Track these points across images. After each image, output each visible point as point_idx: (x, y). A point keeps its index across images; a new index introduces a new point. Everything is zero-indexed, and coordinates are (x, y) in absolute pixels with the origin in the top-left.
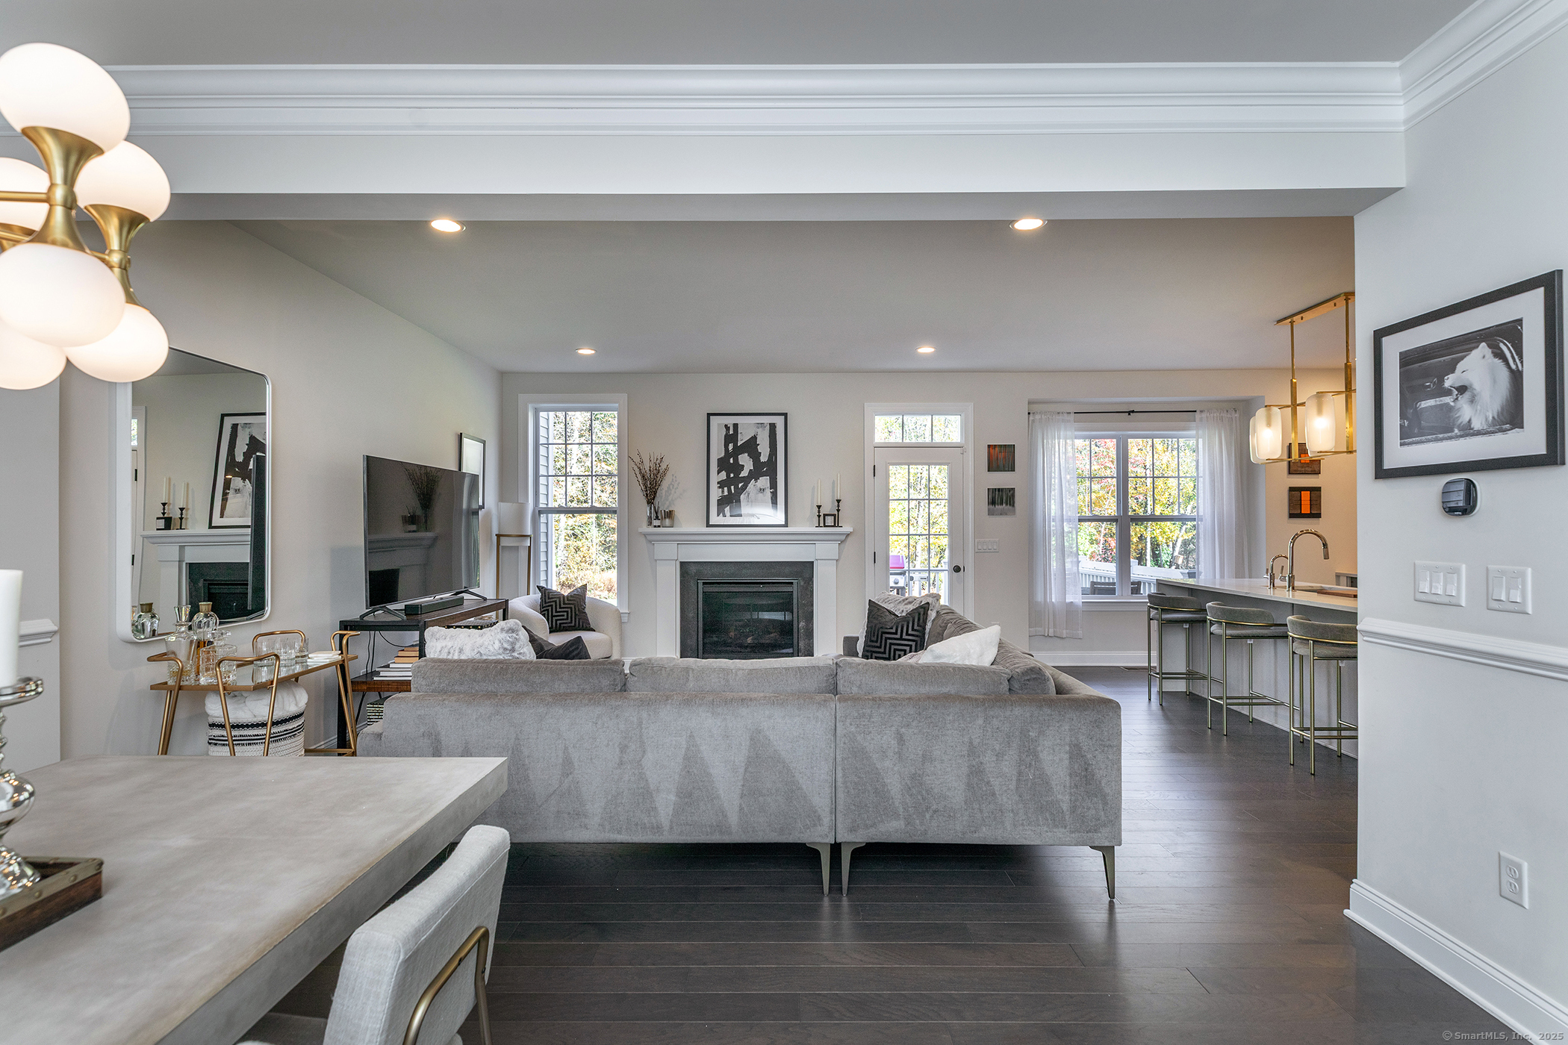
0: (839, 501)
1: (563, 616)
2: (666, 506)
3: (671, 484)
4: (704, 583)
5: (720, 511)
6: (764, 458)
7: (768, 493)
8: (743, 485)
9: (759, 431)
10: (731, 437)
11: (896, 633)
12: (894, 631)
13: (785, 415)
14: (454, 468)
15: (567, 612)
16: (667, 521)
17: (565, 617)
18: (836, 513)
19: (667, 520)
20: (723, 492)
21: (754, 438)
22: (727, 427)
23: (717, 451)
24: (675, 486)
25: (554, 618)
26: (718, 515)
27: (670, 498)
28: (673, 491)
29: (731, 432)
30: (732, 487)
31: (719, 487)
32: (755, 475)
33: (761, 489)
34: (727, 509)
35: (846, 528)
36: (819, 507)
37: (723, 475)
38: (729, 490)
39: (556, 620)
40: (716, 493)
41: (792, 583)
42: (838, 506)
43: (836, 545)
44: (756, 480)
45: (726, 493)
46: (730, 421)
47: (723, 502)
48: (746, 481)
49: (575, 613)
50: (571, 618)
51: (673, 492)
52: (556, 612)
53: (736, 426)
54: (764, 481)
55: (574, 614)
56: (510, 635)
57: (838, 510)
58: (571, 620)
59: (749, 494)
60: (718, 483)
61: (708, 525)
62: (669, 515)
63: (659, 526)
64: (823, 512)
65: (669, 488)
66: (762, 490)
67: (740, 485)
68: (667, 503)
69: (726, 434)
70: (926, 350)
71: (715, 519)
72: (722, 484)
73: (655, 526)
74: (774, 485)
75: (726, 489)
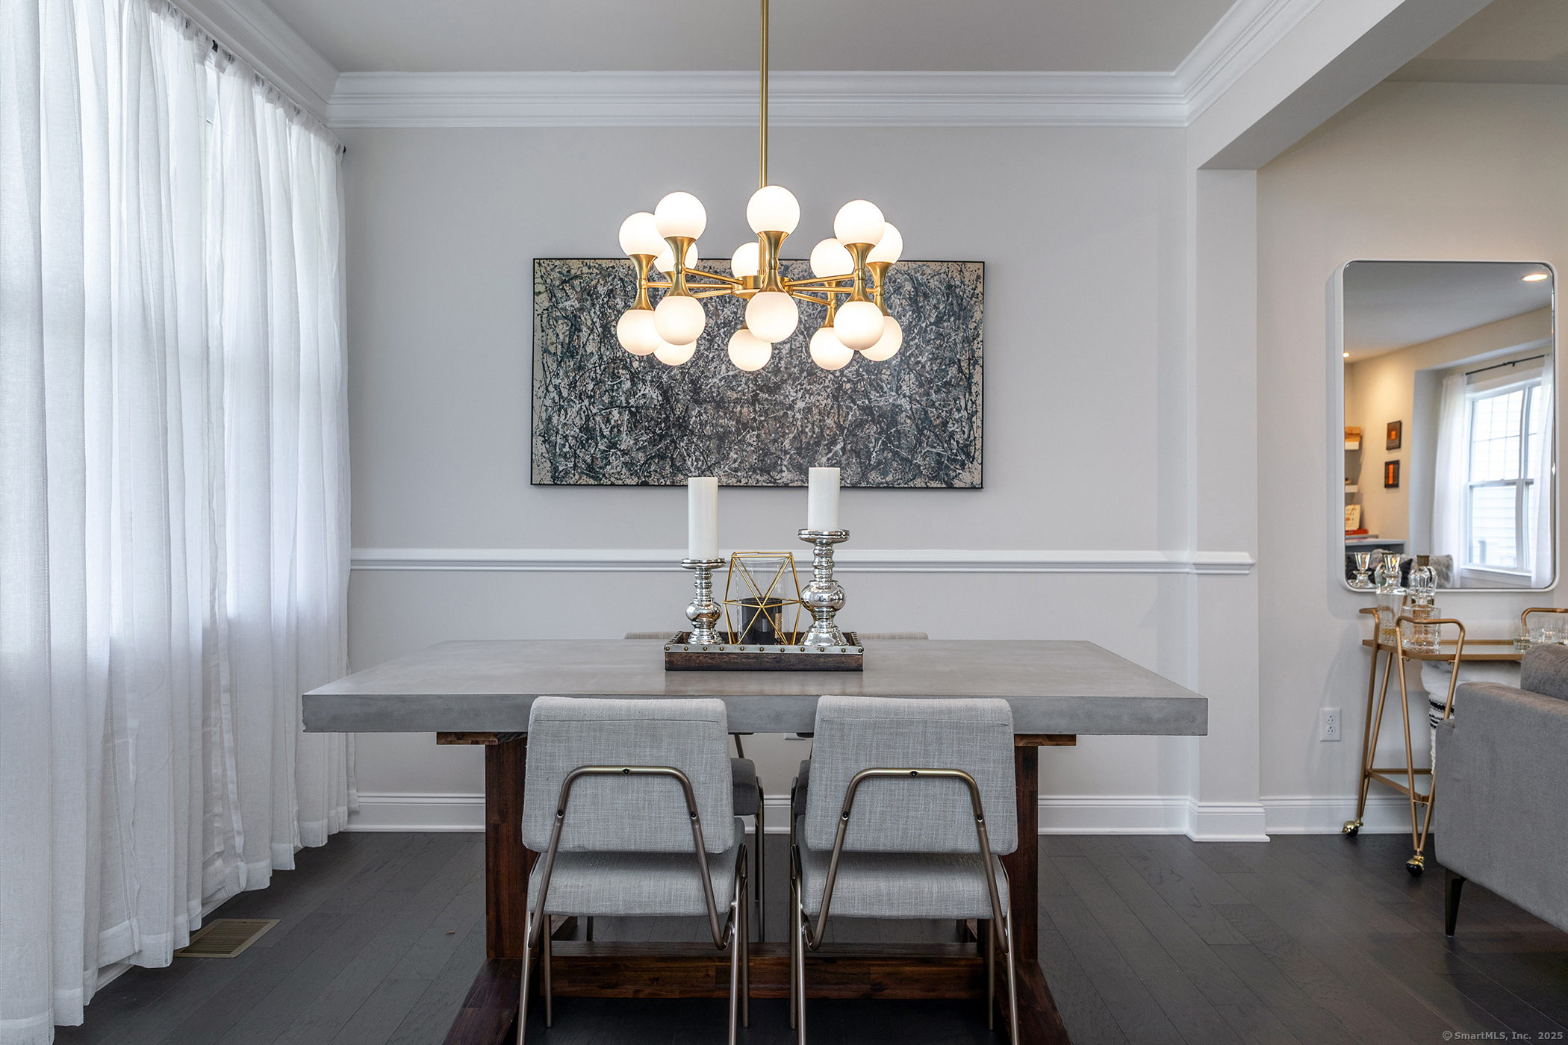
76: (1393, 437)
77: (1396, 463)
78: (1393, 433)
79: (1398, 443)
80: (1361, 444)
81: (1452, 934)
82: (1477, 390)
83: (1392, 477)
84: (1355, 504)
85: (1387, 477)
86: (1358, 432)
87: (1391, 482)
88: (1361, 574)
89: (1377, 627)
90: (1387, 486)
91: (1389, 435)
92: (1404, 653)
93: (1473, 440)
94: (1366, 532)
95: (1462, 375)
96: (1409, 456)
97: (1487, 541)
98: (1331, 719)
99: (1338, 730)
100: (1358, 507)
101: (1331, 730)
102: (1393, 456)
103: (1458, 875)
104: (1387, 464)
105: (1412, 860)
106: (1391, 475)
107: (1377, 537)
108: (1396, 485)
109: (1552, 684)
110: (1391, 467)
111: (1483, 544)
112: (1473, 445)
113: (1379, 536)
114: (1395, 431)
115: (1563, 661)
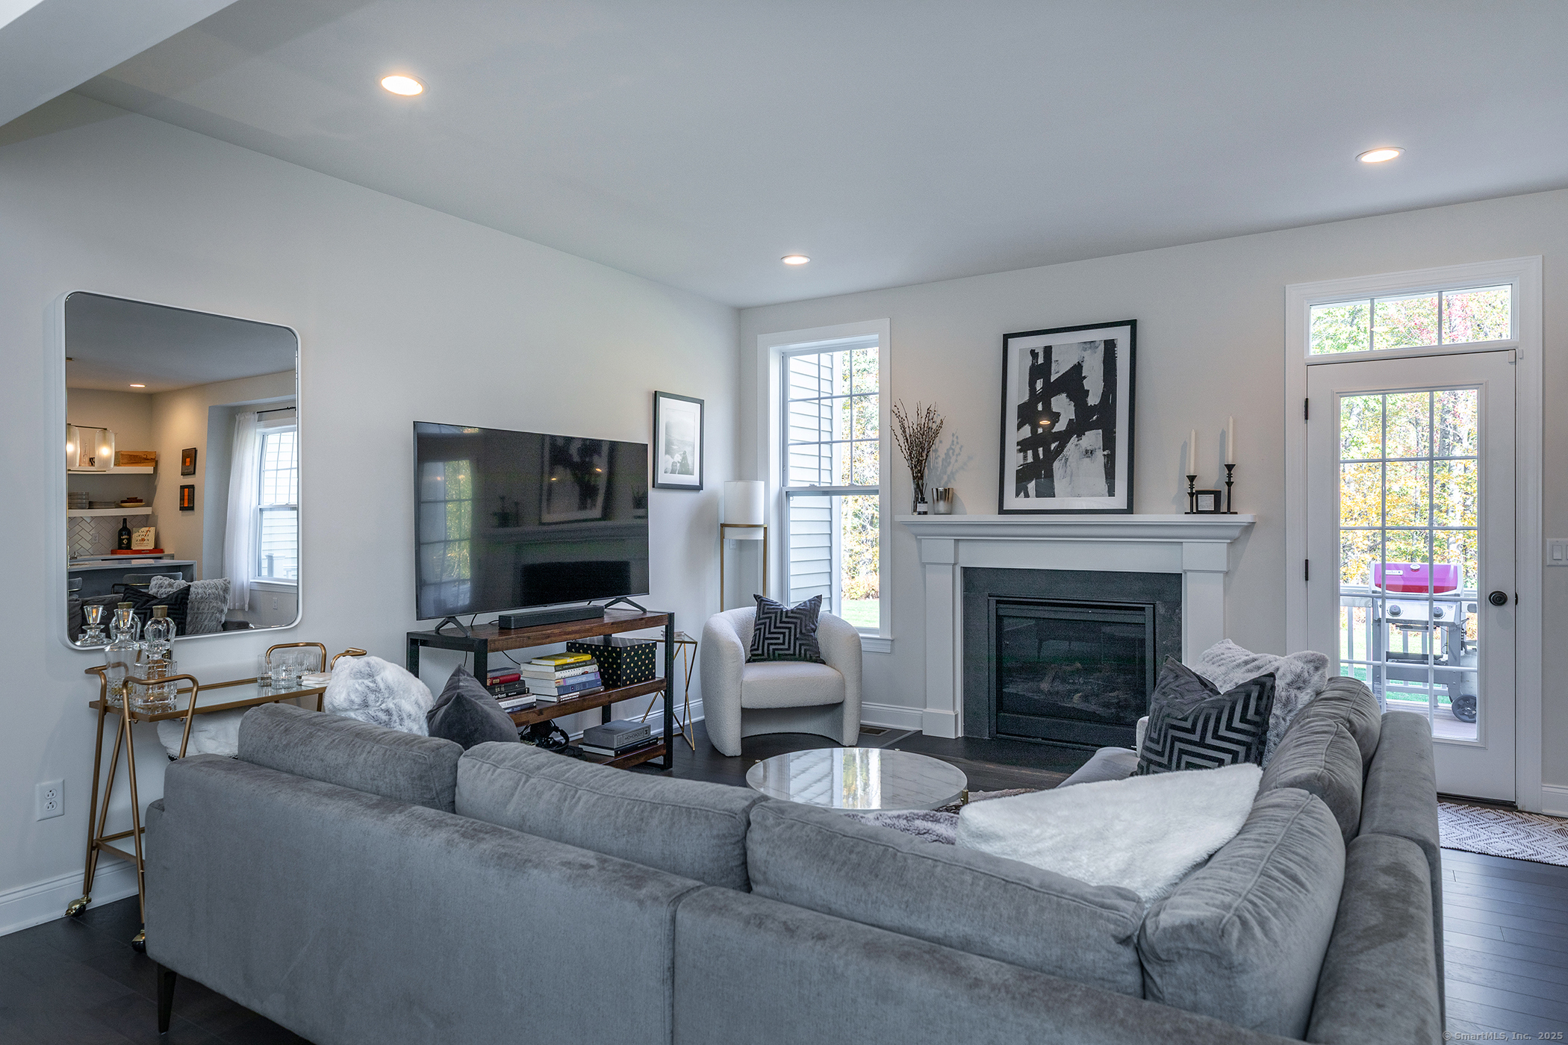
0: (1230, 467)
1: (779, 639)
2: (943, 482)
3: (951, 448)
4: (998, 602)
5: (1021, 489)
6: (1093, 400)
7: (1100, 456)
8: (1058, 446)
9: (1087, 354)
10: (1039, 369)
11: (1192, 731)
12: (1188, 725)
13: (1133, 324)
14: (643, 437)
15: (784, 633)
16: (942, 506)
17: (781, 641)
18: (1225, 489)
19: (941, 503)
20: (1025, 457)
21: (1078, 368)
22: (1034, 354)
23: (1018, 393)
24: (957, 451)
25: (766, 642)
26: (1017, 495)
27: (949, 470)
28: (954, 458)
29: (1041, 361)
30: (1041, 450)
31: (1020, 451)
32: (1077, 428)
33: (1087, 452)
34: (1031, 486)
35: (1244, 517)
36: (1192, 478)
37: (1026, 431)
38: (1036, 455)
39: (769, 644)
40: (1015, 460)
41: (1143, 609)
42: (1230, 476)
43: (1222, 547)
44: (1079, 436)
45: (1030, 459)
46: (1038, 343)
47: (1024, 476)
48: (1063, 438)
49: (795, 635)
50: (789, 643)
51: (953, 460)
52: (770, 633)
53: (1048, 350)
54: (1093, 438)
55: (792, 638)
56: (360, 681)
57: (1229, 484)
58: (789, 646)
59: (1067, 460)
60: (1018, 444)
61: (1002, 511)
62: (946, 495)
63: (925, 513)
64: (1198, 486)
65: (947, 454)
66: (1089, 453)
67: (1053, 446)
68: (945, 478)
69: (1033, 364)
70: (1380, 156)
71: (1012, 502)
72: (1024, 446)
73: (919, 513)
74: (1109, 443)
75: (1030, 453)
76: (188, 464)
77: (192, 487)
78: (188, 460)
79: (193, 470)
80: (156, 469)
81: (166, 1029)
82: (267, 426)
83: (188, 500)
84: (150, 527)
85: (182, 499)
86: (153, 457)
87: (186, 505)
88: (91, 628)
89: (104, 689)
90: (182, 509)
91: (184, 462)
92: (132, 715)
93: (263, 469)
94: (162, 551)
95: (254, 413)
96: (204, 481)
97: (275, 554)
98: (50, 794)
99: (60, 804)
100: (152, 529)
101: (50, 806)
102: (188, 481)
103: (168, 969)
104: (183, 488)
105: (138, 936)
106: (186, 497)
107: (172, 557)
108: (191, 508)
109: (265, 752)
110: (186, 490)
111: (270, 558)
112: (262, 473)
113: (175, 557)
114: (190, 457)
115: (277, 725)
